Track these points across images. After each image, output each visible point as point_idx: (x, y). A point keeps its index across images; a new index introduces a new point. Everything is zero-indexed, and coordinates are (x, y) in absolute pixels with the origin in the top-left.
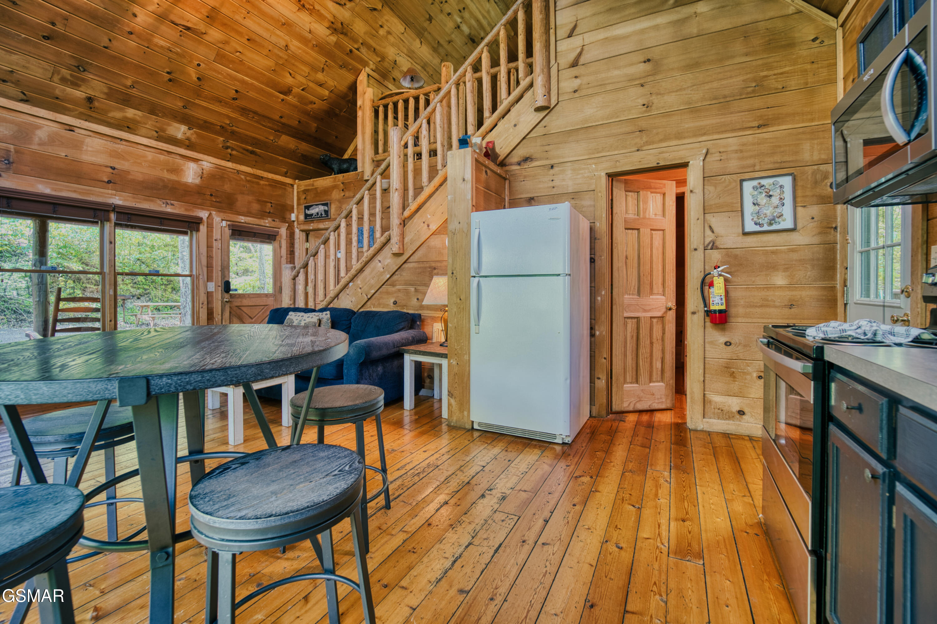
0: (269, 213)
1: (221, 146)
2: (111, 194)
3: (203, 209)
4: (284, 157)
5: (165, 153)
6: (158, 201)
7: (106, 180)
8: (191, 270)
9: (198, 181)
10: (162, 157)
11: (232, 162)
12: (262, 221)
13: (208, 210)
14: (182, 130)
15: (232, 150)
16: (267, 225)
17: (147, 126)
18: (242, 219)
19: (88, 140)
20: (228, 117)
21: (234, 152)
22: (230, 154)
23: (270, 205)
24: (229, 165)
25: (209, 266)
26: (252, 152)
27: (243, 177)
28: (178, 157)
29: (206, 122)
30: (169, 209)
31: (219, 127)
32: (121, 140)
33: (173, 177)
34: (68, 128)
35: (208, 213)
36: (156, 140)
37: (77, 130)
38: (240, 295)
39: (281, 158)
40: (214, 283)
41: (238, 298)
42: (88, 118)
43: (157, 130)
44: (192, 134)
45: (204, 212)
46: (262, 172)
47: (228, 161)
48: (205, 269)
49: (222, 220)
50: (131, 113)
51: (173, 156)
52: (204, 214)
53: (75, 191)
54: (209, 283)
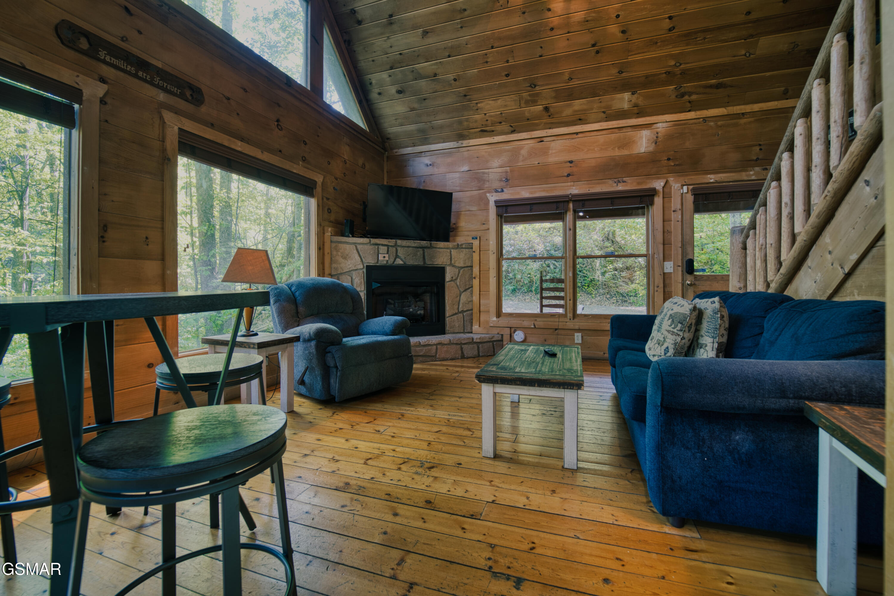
0: (757, 159)
1: (673, 97)
2: (570, 186)
3: (659, 178)
4: (773, 71)
5: (616, 130)
6: (610, 182)
7: (566, 174)
8: (648, 250)
9: (651, 148)
10: (613, 136)
11: (695, 110)
12: (744, 173)
13: (664, 178)
14: (627, 99)
15: (690, 96)
16: (753, 178)
17: (594, 111)
18: (712, 178)
19: (553, 144)
20: (672, 57)
21: (694, 97)
22: (690, 102)
23: (758, 148)
24: (692, 115)
25: (666, 243)
26: (718, 86)
27: (712, 124)
28: (629, 129)
29: (647, 77)
30: (621, 187)
31: (664, 75)
32: (577, 133)
33: (626, 152)
34: (539, 140)
35: (665, 181)
36: (606, 121)
37: (545, 139)
38: (708, 276)
39: (768, 74)
40: (672, 263)
41: (706, 280)
42: (551, 126)
43: (603, 110)
44: (637, 98)
45: (659, 181)
46: (743, 107)
47: (689, 111)
48: (661, 247)
49: (683, 186)
50: (578, 104)
51: (624, 130)
52: (659, 185)
53: (544, 191)
54: (665, 263)
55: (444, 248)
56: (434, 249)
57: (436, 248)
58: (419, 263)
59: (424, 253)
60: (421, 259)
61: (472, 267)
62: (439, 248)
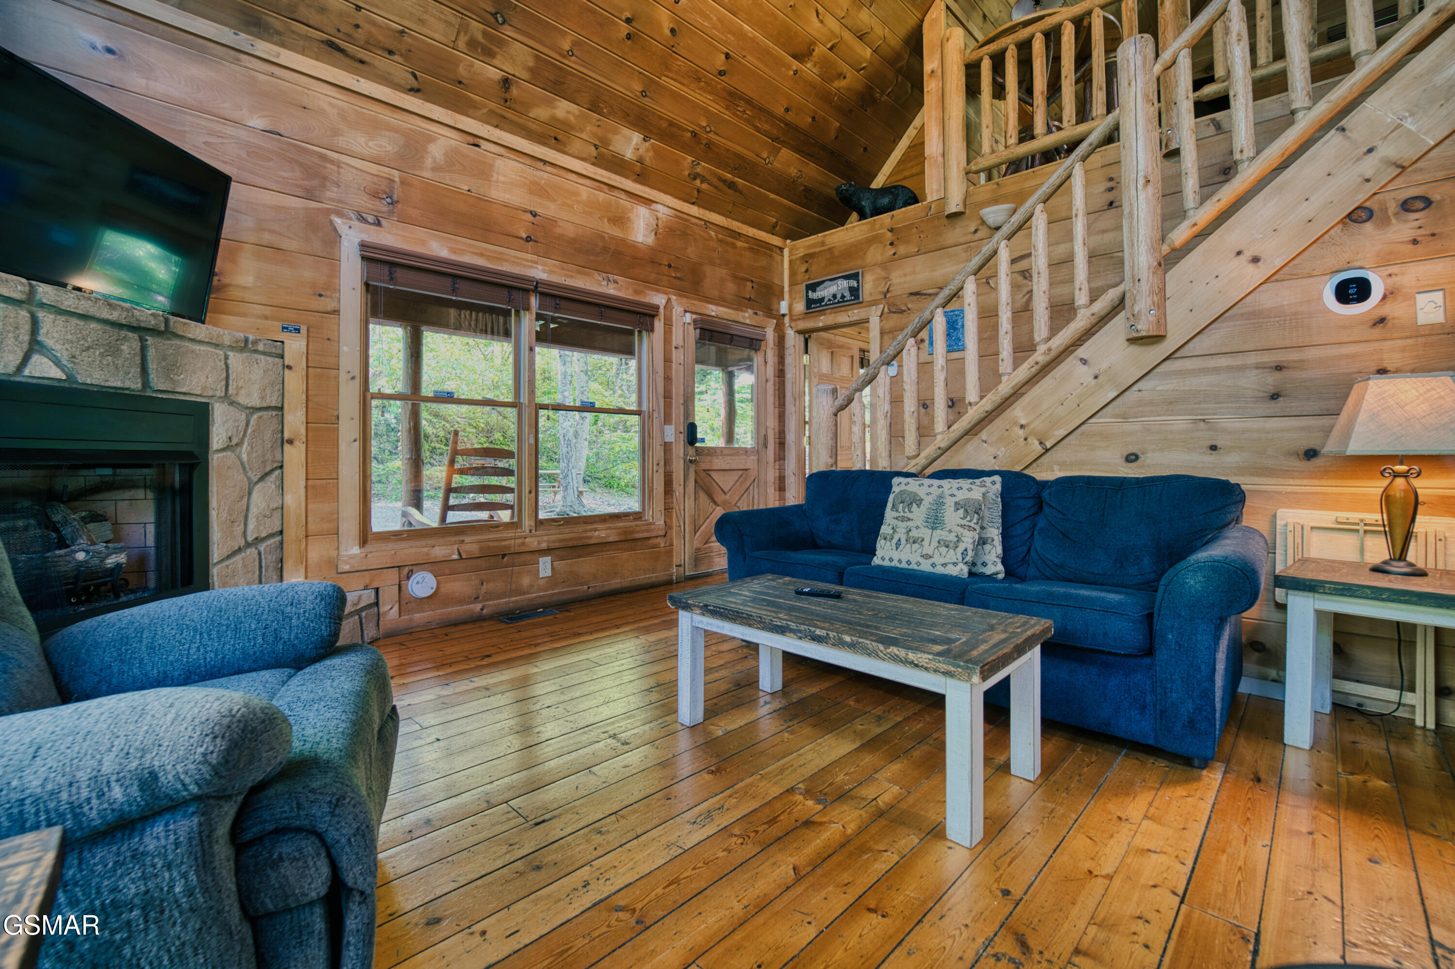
0: (750, 299)
1: (686, 173)
2: (532, 261)
3: (658, 291)
4: (777, 194)
5: (605, 187)
6: (598, 276)
7: (525, 236)
8: (640, 403)
9: (650, 240)
10: (601, 196)
11: (699, 206)
12: (740, 313)
13: (666, 293)
14: (634, 142)
15: (702, 182)
16: (748, 321)
17: (584, 136)
18: (713, 310)
19: (499, 163)
20: (707, 113)
21: (705, 186)
22: (698, 191)
23: (749, 284)
24: (694, 210)
25: (667, 396)
26: (732, 185)
27: (713, 233)
28: (623, 196)
29: (671, 124)
30: (611, 291)
31: (689, 135)
32: (545, 162)
33: (616, 232)
34: (471, 140)
35: (666, 297)
36: (593, 164)
37: (485, 145)
38: (709, 449)
39: (772, 196)
40: (673, 427)
41: (707, 455)
42: (499, 121)
43: (597, 143)
44: (647, 150)
45: (661, 296)
46: (740, 225)
47: (693, 203)
48: (662, 401)
49: (686, 311)
50: (564, 109)
51: (616, 193)
52: (658, 299)
53: (481, 255)
54: (666, 427)
55: (208, 343)
56: (178, 342)
57: (182, 337)
58: (128, 384)
59: (143, 349)
60: (136, 370)
61: (281, 409)
62: (192, 340)
